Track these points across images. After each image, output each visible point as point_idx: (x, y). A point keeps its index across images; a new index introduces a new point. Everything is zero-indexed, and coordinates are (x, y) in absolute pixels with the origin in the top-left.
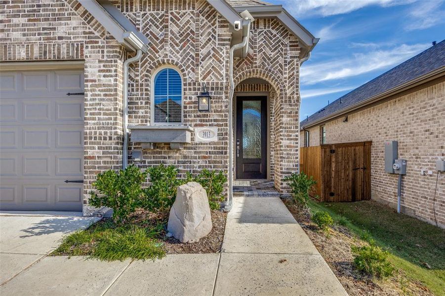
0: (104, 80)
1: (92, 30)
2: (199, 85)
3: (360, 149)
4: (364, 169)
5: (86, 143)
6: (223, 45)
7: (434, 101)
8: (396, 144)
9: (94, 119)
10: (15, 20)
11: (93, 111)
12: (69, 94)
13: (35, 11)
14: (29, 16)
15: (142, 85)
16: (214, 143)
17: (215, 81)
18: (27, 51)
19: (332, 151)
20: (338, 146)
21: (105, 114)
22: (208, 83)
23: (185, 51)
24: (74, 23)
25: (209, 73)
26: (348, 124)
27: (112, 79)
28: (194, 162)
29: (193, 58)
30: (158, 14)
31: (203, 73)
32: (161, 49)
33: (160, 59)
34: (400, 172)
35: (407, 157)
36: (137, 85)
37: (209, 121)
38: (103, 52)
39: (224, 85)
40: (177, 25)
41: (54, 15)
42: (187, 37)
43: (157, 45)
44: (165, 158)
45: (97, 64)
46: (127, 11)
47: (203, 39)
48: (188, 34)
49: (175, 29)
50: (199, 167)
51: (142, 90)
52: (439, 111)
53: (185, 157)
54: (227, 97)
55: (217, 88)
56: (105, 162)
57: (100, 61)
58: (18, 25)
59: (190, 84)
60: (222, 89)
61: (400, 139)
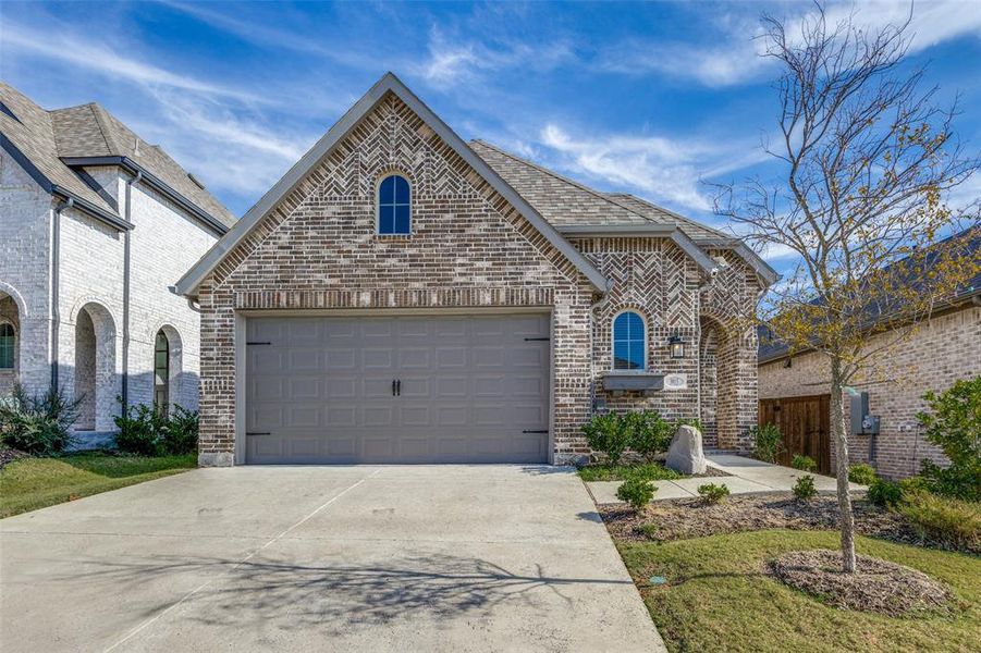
0: (576, 327)
1: (563, 275)
2: (667, 330)
3: (814, 405)
4: (821, 432)
5: (557, 390)
6: (692, 288)
7: (913, 344)
8: (865, 396)
9: (566, 366)
10: (478, 264)
11: (565, 358)
12: (527, 340)
13: (500, 254)
14: (493, 260)
15: (604, 330)
16: (683, 391)
17: (684, 326)
18: (493, 296)
19: (776, 409)
20: (784, 401)
21: (576, 361)
22: (676, 329)
23: (651, 294)
24: (543, 267)
25: (677, 317)
26: (791, 371)
27: (585, 325)
28: (662, 411)
29: (660, 302)
30: (620, 255)
31: (671, 317)
32: (624, 292)
33: (624, 302)
34: (872, 431)
35: (880, 411)
36: (599, 330)
37: (677, 367)
38: (574, 298)
39: (694, 330)
40: (642, 267)
41: (520, 259)
42: (653, 280)
43: (619, 287)
44: (630, 406)
45: (568, 310)
46: (586, 251)
47: (670, 283)
48: (654, 277)
49: (640, 272)
50: (668, 416)
51: (604, 335)
52: (918, 355)
53: (652, 405)
54: (696, 343)
55: (686, 333)
56: (577, 410)
57: (571, 307)
58: (482, 269)
59: (657, 329)
60: (691, 334)
61: (872, 389)
